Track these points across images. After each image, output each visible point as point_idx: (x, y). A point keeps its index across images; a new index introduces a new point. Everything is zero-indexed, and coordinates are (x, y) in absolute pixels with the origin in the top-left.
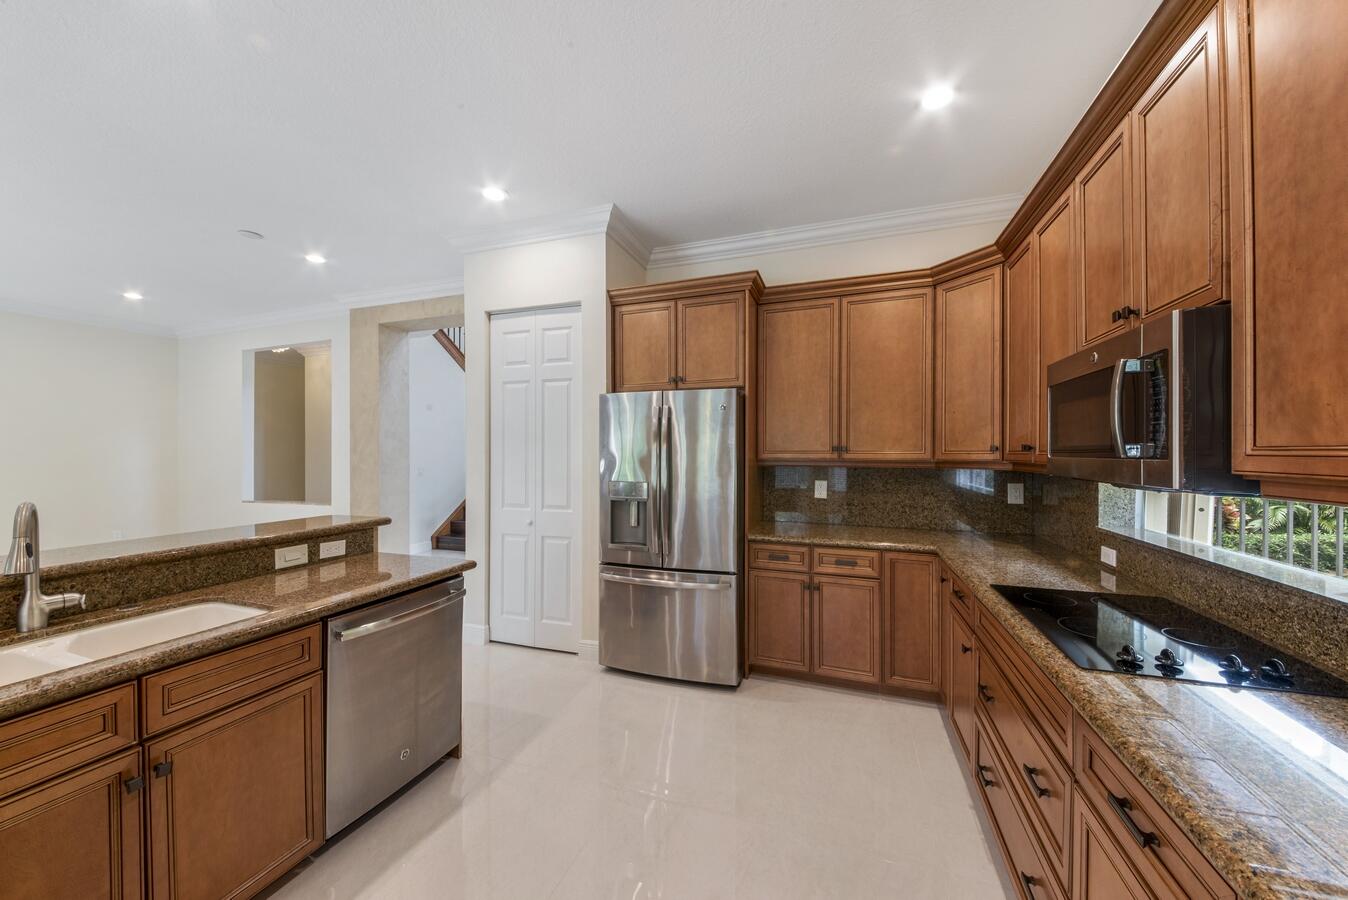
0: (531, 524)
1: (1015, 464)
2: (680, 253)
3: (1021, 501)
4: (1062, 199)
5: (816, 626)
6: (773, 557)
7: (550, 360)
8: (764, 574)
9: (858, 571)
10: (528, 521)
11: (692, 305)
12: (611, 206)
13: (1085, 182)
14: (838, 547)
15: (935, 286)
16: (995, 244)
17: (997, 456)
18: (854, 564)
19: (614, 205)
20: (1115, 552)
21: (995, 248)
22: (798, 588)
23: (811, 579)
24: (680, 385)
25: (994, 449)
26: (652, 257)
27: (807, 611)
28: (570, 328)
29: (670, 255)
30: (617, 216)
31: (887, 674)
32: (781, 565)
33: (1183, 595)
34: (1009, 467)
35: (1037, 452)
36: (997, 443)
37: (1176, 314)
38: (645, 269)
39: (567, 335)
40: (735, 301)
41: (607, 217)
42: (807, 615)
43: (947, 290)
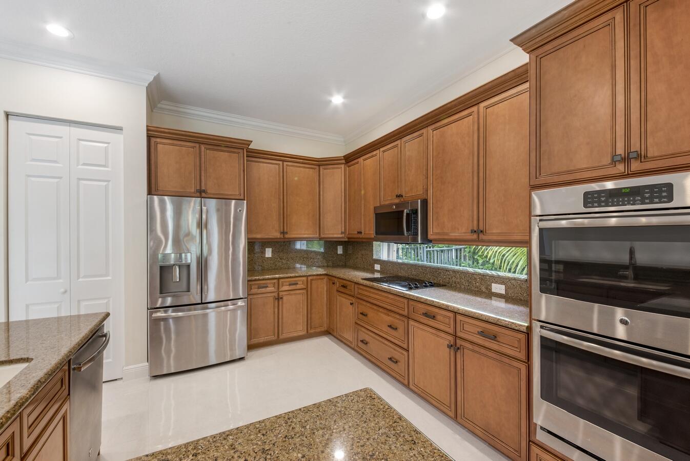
0: (65, 292)
1: (348, 238)
2: (182, 110)
3: (342, 253)
4: (374, 153)
5: (280, 317)
6: (259, 288)
7: (84, 164)
8: (255, 296)
9: (298, 287)
10: (63, 290)
11: (209, 149)
12: (157, 73)
13: (384, 151)
14: (290, 277)
15: (319, 166)
16: (344, 156)
17: (343, 235)
18: (296, 284)
19: (159, 74)
20: (379, 266)
21: (343, 158)
22: (271, 299)
23: (278, 294)
24: (203, 195)
25: (342, 233)
26: (159, 105)
27: (276, 310)
28: (108, 143)
29: (175, 108)
30: (157, 79)
31: (309, 329)
32: (263, 290)
33: (402, 273)
34: (347, 240)
35: (363, 234)
36: (343, 231)
37: (419, 200)
38: (152, 111)
39: (106, 147)
40: (238, 153)
41: (151, 79)
42: (276, 312)
43: (325, 169)
